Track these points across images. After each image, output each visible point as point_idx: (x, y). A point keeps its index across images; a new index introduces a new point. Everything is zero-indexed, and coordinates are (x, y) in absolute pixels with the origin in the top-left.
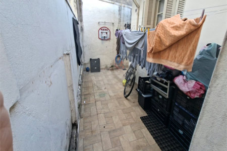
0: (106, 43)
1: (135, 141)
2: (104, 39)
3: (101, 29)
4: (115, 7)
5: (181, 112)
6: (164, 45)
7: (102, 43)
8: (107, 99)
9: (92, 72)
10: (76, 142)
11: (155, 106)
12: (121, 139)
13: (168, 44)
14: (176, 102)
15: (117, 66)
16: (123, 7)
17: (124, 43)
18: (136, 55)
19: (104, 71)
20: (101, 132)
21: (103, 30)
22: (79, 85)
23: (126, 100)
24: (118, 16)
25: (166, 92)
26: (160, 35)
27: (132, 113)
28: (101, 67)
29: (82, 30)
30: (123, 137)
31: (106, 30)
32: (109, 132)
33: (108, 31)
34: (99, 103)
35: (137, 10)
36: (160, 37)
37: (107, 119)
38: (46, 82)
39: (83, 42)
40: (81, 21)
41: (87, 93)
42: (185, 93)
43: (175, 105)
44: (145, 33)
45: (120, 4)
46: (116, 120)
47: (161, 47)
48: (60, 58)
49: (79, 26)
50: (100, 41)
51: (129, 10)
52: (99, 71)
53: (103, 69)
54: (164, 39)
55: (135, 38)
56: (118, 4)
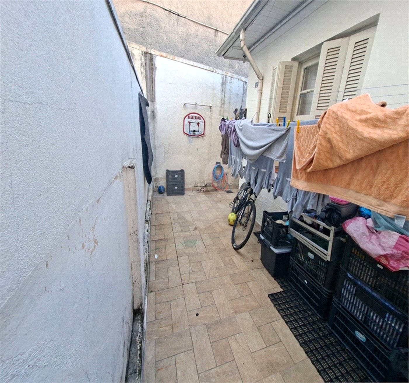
0: (197, 142)
1: (263, 352)
2: (193, 134)
3: (188, 116)
4: (216, 78)
5: (360, 293)
6: (340, 157)
7: (190, 142)
8: (199, 252)
9: (169, 194)
10: (141, 356)
11: (298, 273)
12: (233, 344)
13: (350, 155)
14: (349, 271)
15: (216, 185)
16: (229, 79)
17: (238, 145)
18: (263, 170)
19: (191, 193)
20: (190, 326)
21: (193, 118)
22: (147, 221)
23: (237, 256)
24: (219, 95)
25: (327, 249)
26: (329, 135)
27: (251, 284)
28: (186, 187)
29: (154, 116)
30: (236, 340)
31: (197, 118)
32: (208, 327)
33: (201, 121)
34: (183, 260)
35: (260, 84)
36: (329, 141)
37: (201, 295)
38: (83, 246)
39: (154, 138)
40: (153, 100)
41: (161, 237)
42: (374, 257)
43: (346, 276)
44: (288, 130)
45: (224, 73)
46: (219, 298)
47: (331, 160)
48: (116, 178)
49: (149, 109)
50: (186, 137)
51: (241, 84)
52: (183, 194)
53: (189, 189)
54: (341, 145)
55: (266, 138)
56: (220, 72)
